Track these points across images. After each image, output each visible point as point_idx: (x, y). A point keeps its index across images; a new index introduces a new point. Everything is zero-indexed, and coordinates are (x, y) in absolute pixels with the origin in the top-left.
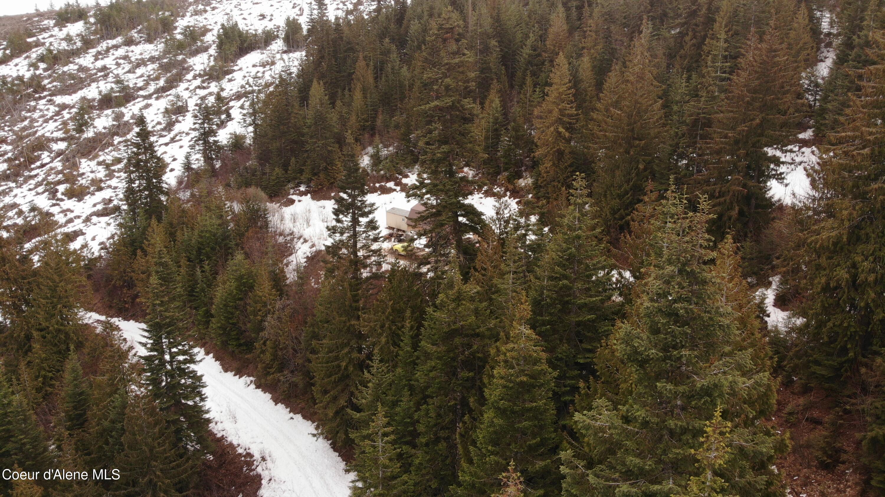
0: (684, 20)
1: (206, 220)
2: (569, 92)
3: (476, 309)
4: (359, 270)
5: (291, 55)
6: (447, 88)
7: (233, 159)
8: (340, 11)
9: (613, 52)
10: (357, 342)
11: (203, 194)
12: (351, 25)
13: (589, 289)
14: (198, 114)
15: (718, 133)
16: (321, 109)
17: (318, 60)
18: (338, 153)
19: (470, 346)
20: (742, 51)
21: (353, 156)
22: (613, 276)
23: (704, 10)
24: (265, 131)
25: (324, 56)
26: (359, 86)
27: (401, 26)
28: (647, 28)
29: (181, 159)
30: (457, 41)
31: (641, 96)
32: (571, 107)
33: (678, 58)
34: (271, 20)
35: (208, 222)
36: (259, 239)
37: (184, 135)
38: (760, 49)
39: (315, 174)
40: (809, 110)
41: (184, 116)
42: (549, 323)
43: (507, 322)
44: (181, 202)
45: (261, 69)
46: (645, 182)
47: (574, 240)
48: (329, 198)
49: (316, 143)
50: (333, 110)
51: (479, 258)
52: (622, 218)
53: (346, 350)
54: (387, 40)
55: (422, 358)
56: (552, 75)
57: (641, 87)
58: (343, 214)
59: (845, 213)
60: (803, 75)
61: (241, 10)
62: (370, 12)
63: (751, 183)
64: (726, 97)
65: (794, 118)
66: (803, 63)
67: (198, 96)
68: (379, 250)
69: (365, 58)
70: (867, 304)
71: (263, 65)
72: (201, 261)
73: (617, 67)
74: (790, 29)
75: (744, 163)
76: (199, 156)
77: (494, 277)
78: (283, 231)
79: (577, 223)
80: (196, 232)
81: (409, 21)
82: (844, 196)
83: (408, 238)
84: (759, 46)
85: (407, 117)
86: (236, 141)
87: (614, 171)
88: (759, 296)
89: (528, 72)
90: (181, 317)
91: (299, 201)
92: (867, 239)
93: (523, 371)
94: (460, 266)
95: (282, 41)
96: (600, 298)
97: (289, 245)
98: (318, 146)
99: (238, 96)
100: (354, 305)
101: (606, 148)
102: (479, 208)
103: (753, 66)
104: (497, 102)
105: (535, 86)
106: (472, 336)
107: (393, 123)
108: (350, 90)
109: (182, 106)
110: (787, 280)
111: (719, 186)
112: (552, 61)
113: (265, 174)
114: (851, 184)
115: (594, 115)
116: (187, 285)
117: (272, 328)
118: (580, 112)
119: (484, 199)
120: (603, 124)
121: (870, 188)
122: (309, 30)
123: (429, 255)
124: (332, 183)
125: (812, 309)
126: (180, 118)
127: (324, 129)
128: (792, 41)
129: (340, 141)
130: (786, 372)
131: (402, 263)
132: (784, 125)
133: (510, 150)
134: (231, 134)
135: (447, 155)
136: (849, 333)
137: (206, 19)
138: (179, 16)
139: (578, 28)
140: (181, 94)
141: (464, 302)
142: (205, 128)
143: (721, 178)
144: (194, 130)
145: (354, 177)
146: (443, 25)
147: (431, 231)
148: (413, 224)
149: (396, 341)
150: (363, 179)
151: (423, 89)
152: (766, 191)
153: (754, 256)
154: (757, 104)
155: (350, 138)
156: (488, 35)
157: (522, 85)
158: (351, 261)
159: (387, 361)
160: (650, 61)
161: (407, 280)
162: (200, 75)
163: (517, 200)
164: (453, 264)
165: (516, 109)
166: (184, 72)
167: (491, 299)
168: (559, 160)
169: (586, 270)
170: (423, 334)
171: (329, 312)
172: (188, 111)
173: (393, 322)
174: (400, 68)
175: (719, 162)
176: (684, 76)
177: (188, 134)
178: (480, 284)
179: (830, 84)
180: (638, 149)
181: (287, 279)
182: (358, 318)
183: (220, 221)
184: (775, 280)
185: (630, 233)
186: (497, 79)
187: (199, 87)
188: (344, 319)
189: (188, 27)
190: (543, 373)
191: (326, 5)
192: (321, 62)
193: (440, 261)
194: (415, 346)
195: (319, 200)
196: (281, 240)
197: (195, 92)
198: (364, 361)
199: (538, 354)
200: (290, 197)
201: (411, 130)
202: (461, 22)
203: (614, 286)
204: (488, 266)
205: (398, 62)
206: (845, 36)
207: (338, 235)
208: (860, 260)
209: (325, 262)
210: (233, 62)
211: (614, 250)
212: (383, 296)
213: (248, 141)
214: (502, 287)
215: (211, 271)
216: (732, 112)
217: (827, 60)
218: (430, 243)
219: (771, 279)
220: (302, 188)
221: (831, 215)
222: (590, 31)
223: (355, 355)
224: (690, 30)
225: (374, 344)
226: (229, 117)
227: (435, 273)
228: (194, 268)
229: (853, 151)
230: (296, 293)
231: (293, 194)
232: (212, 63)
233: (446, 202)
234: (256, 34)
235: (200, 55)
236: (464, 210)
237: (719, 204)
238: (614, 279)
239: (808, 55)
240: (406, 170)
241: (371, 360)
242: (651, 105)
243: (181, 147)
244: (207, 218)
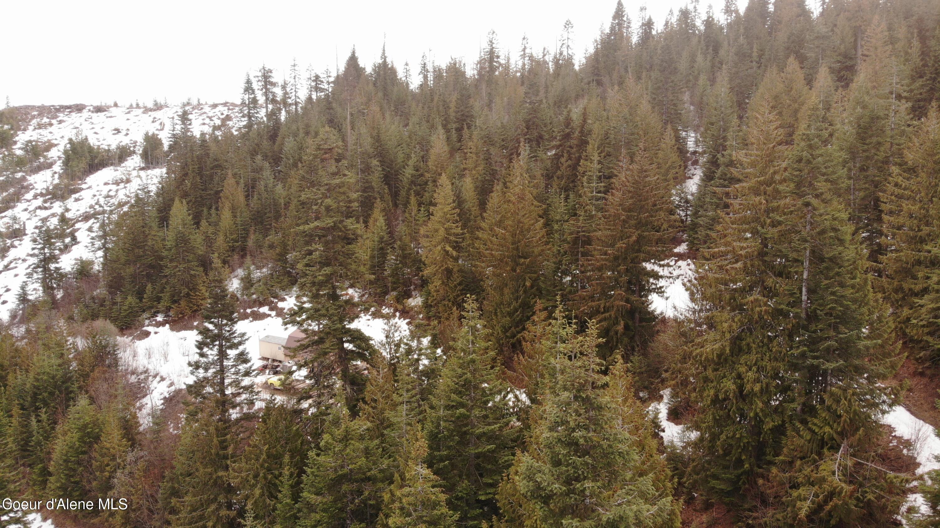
0: (558, 143)
1: (44, 360)
2: (453, 212)
3: (367, 448)
4: (227, 410)
5: (149, 172)
6: (328, 209)
7: (78, 288)
8: (206, 126)
9: (493, 173)
10: (226, 497)
11: (40, 330)
12: (218, 141)
13: (485, 417)
14: (38, 238)
15: (598, 250)
16: (183, 230)
17: (181, 177)
18: (203, 276)
19: (360, 492)
20: (615, 172)
21: (221, 281)
22: (509, 400)
23: (577, 132)
24: (117, 256)
25: (187, 174)
26: (227, 205)
27: (274, 143)
28: (525, 151)
29: (16, 290)
30: (338, 161)
31: (524, 216)
32: (457, 227)
33: (555, 178)
34: (127, 134)
35: (46, 363)
36: (106, 380)
37: (20, 261)
38: (631, 170)
39: (175, 302)
40: (681, 225)
41: (21, 240)
42: (448, 458)
43: (401, 461)
44: (14, 340)
45: (114, 187)
46: (533, 299)
47: (468, 364)
48: (191, 328)
49: (177, 266)
50: (197, 231)
51: (368, 389)
52: (514, 336)
53: (213, 507)
54: (259, 157)
55: (305, 510)
56: (436, 195)
57: (523, 208)
58: (208, 347)
59: (725, 325)
60: (674, 192)
61: (93, 124)
62: (240, 128)
63: (634, 298)
64: (603, 216)
65: (668, 234)
66: (672, 181)
67: (39, 218)
68: (251, 386)
69: (235, 175)
70: (756, 414)
71: (117, 183)
72: (37, 408)
73: (498, 187)
74: (659, 150)
75: (625, 278)
76: (37, 286)
77: (385, 410)
78: (136, 369)
79: (470, 346)
80: (31, 375)
81: (284, 138)
82: (723, 308)
83: (287, 370)
84: (631, 167)
85: (283, 237)
86: (82, 267)
87: (502, 289)
88: (653, 411)
89: (412, 192)
90: (13, 478)
91: (156, 333)
92: (749, 349)
93: (421, 517)
94: (346, 398)
95: (139, 157)
96: (498, 425)
97: (142, 385)
98: (179, 271)
99: (86, 217)
100: (221, 452)
101: (493, 266)
102: (367, 332)
103: (626, 186)
104: (381, 221)
105: (419, 205)
106: (363, 480)
107: (267, 243)
108: (217, 209)
109: (19, 229)
110: (677, 393)
111: (603, 301)
112: (435, 181)
113: (115, 304)
114: (728, 297)
115: (480, 234)
116: (20, 437)
117: (122, 485)
118: (465, 231)
119: (371, 320)
120: (489, 243)
121: (746, 300)
122: (170, 146)
123: (312, 387)
124: (196, 311)
125: (705, 423)
126: (16, 243)
127: (186, 251)
128: (661, 161)
129: (206, 264)
130: (687, 488)
131: (279, 399)
132: (659, 241)
133: (397, 269)
134: (76, 259)
135: (329, 277)
136: (742, 444)
137: (51, 133)
138: (20, 130)
139: (459, 149)
140: (18, 216)
141: (352, 442)
142: (45, 254)
143: (604, 294)
144: (32, 255)
145: (221, 304)
146: (320, 145)
147: (312, 362)
148: (292, 354)
149: (273, 492)
150: (232, 306)
151: (300, 207)
152: (648, 305)
153: (643, 370)
154: (633, 222)
155: (217, 262)
156: (369, 155)
157: (407, 203)
158: (217, 401)
159: (263, 518)
160: (529, 182)
161: (285, 420)
162: (42, 195)
163: (408, 320)
164: (338, 398)
165: (401, 228)
166: (23, 191)
167: (382, 435)
168: (448, 278)
169: (482, 395)
170: (305, 482)
171: (191, 463)
172: (25, 235)
173: (268, 471)
174: (274, 186)
175: (601, 278)
176: (562, 196)
177: (24, 260)
178: (371, 419)
179: (699, 199)
180: (524, 266)
181: (140, 425)
182: (227, 468)
183: (60, 361)
184: (666, 393)
185: (523, 353)
186: (381, 198)
187: (40, 208)
188: (210, 470)
189: (30, 142)
190: (442, 516)
191: (190, 120)
192: (184, 180)
193: (323, 394)
194: (296, 497)
195: (179, 330)
196: (133, 379)
197: (35, 212)
198: (234, 519)
199: (437, 497)
200: (145, 328)
201: (288, 250)
202: (340, 143)
203: (511, 410)
204: (378, 396)
205: (272, 180)
206: (710, 154)
207: (201, 371)
208: (744, 370)
209: (186, 404)
210: (81, 180)
211: (509, 373)
212: (256, 439)
213: (97, 267)
214: (394, 420)
215: (48, 420)
216: (609, 229)
217: (694, 177)
218: (312, 375)
219: (661, 392)
220: (160, 318)
221: (711, 326)
222: (471, 153)
223: (224, 512)
224: (565, 152)
225: (247, 498)
226: (74, 240)
227: (318, 408)
228: (28, 417)
229: (727, 265)
230: (152, 442)
231: (148, 326)
232: (57, 181)
233: (329, 328)
234: (109, 150)
235: (42, 173)
236: (350, 336)
237: (605, 319)
238: (511, 403)
239: (677, 173)
240: (282, 293)
241: (244, 518)
242: (533, 225)
243: (16, 275)
244: (45, 357)
